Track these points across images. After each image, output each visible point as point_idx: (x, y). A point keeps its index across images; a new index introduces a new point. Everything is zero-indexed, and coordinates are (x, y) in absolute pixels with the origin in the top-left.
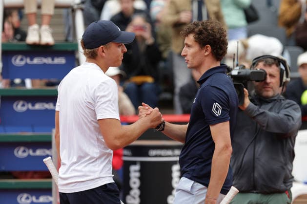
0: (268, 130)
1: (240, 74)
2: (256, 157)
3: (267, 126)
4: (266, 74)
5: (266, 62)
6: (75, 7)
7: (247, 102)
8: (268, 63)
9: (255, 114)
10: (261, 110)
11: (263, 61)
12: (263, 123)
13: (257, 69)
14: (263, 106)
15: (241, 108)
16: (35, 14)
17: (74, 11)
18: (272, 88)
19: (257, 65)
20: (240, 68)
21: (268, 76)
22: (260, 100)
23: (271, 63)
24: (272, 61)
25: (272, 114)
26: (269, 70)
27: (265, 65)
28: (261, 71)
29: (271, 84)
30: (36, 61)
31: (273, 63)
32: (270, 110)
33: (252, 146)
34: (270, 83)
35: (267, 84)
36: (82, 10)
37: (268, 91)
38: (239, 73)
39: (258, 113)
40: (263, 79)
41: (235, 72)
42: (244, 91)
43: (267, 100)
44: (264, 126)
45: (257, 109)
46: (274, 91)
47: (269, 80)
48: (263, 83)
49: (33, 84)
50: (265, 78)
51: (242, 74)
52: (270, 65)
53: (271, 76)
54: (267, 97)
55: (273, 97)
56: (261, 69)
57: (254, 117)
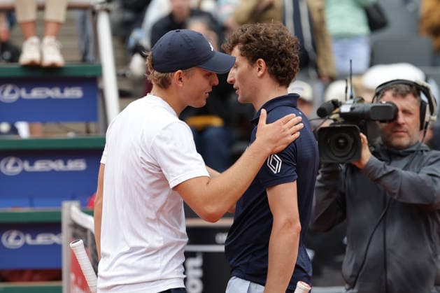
0: (401, 200)
1: (354, 111)
2: (387, 248)
3: (400, 193)
4: (397, 110)
5: (397, 90)
6: (98, 7)
7: (367, 155)
8: (400, 92)
9: (380, 175)
10: (390, 168)
11: (392, 88)
12: (394, 189)
13: (381, 103)
14: (394, 163)
15: (358, 166)
16: (34, 23)
17: (95, 13)
18: (407, 132)
19: (383, 96)
20: (354, 102)
21: (400, 113)
22: (389, 152)
23: (404, 92)
24: (408, 88)
25: (409, 174)
26: (401, 103)
27: (394, 96)
28: (388, 105)
29: (405, 126)
30: (36, 93)
31: (408, 92)
32: (406, 168)
33: (381, 228)
34: (403, 124)
35: (399, 125)
36: (108, 11)
37: (401, 137)
38: (352, 109)
39: (385, 172)
40: (392, 117)
41: (345, 109)
42: (360, 137)
43: (401, 151)
44: (394, 194)
45: (382, 166)
46: (410, 136)
47: (402, 119)
48: (392, 124)
49: (31, 131)
50: (396, 116)
51: (357, 110)
52: (403, 95)
53: (405, 112)
55: (409, 146)
56: (387, 102)
57: (378, 180)
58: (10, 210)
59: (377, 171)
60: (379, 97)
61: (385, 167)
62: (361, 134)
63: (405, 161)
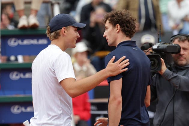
0: (180, 90)
1: (159, 48)
2: (175, 112)
3: (180, 86)
4: (180, 48)
5: (180, 39)
6: (54, 2)
7: (164, 68)
8: (181, 39)
9: (170, 78)
10: (175, 75)
11: (178, 38)
12: (177, 85)
13: (172, 44)
14: (179, 73)
15: (160, 73)
17: (52, 5)
18: (185, 58)
19: (174, 41)
20: (160, 44)
21: (182, 50)
23: (183, 40)
24: (185, 38)
27: (179, 41)
28: (175, 45)
29: (184, 56)
31: (186, 40)
33: (172, 103)
34: (183, 55)
35: (181, 55)
36: (58, 4)
37: (182, 60)
38: (158, 47)
39: (173, 77)
41: (155, 47)
42: (161, 60)
43: (182, 67)
44: (177, 87)
45: (171, 74)
46: (186, 60)
47: (182, 52)
48: (178, 55)
50: (179, 51)
51: (160, 48)
52: (183, 41)
53: (184, 49)
54: (182, 65)
55: (185, 65)
56: (175, 44)
57: (169, 80)
58: (15, 96)
59: (169, 76)
60: (172, 42)
61: (173, 74)
62: (161, 59)
63: (184, 72)
